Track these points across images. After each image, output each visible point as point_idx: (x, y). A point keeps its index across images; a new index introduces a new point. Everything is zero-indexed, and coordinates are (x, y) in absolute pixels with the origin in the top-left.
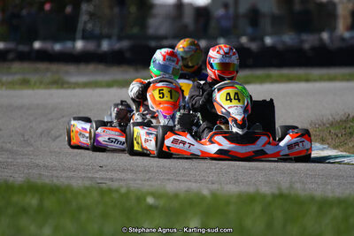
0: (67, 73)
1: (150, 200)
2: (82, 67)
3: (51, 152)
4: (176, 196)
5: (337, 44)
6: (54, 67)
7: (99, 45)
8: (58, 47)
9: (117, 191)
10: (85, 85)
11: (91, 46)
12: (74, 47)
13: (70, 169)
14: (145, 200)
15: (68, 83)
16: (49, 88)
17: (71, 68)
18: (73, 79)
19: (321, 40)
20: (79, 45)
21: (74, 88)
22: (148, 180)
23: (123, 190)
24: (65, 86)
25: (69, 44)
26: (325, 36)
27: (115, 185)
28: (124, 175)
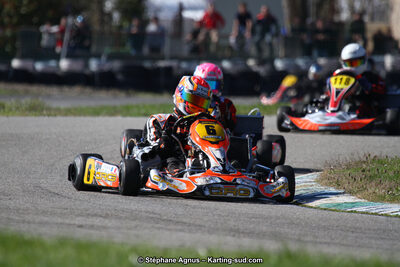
0: (49, 96)
2: (66, 89)
6: (34, 89)
7: (87, 65)
8: (39, 66)
10: (68, 112)
11: (78, 66)
12: (58, 66)
13: (44, 213)
14: (127, 257)
15: (48, 108)
16: (27, 115)
17: (54, 91)
18: (54, 104)
20: (64, 64)
24: (45, 112)
25: (52, 63)
28: (107, 221)
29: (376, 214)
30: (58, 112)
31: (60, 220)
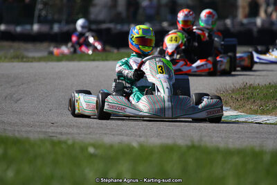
0: (27, 50)
1: (91, 150)
2: (39, 45)
3: (13, 112)
4: (111, 147)
5: (238, 28)
6: (16, 45)
7: (51, 28)
8: (19, 29)
9: (65, 142)
10: (40, 59)
11: (45, 28)
12: (32, 29)
13: (28, 125)
14: (87, 149)
15: (27, 57)
16: (13, 62)
17: (30, 46)
18: (31, 55)
19: (225, 25)
20: (36, 27)
21: (32, 62)
22: (90, 134)
23: (70, 142)
24: (25, 60)
25: (28, 27)
26: (228, 22)
27: (64, 138)
28: (71, 130)
29: (252, 122)
30: (34, 59)
31: (39, 129)
